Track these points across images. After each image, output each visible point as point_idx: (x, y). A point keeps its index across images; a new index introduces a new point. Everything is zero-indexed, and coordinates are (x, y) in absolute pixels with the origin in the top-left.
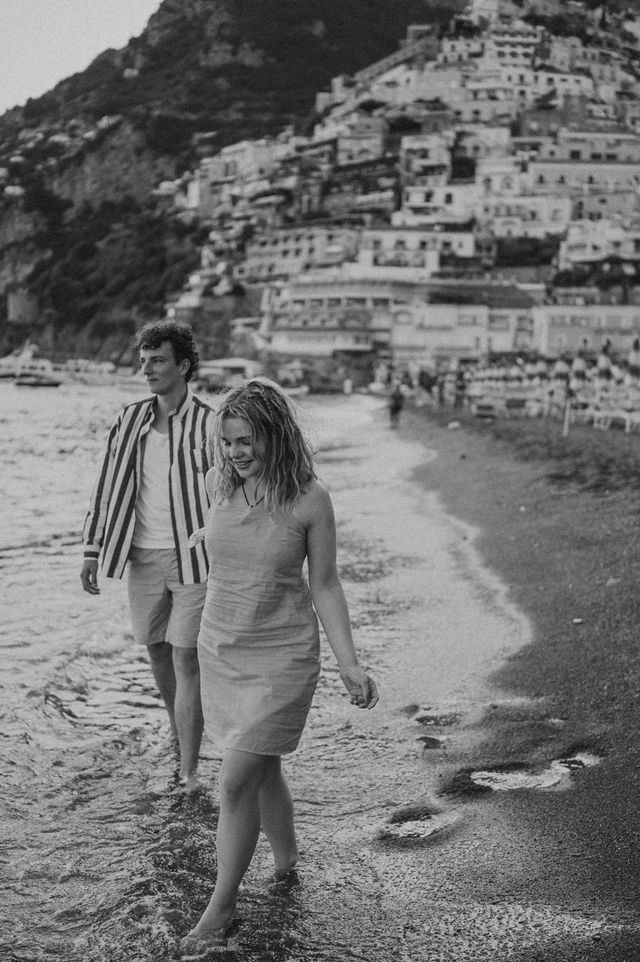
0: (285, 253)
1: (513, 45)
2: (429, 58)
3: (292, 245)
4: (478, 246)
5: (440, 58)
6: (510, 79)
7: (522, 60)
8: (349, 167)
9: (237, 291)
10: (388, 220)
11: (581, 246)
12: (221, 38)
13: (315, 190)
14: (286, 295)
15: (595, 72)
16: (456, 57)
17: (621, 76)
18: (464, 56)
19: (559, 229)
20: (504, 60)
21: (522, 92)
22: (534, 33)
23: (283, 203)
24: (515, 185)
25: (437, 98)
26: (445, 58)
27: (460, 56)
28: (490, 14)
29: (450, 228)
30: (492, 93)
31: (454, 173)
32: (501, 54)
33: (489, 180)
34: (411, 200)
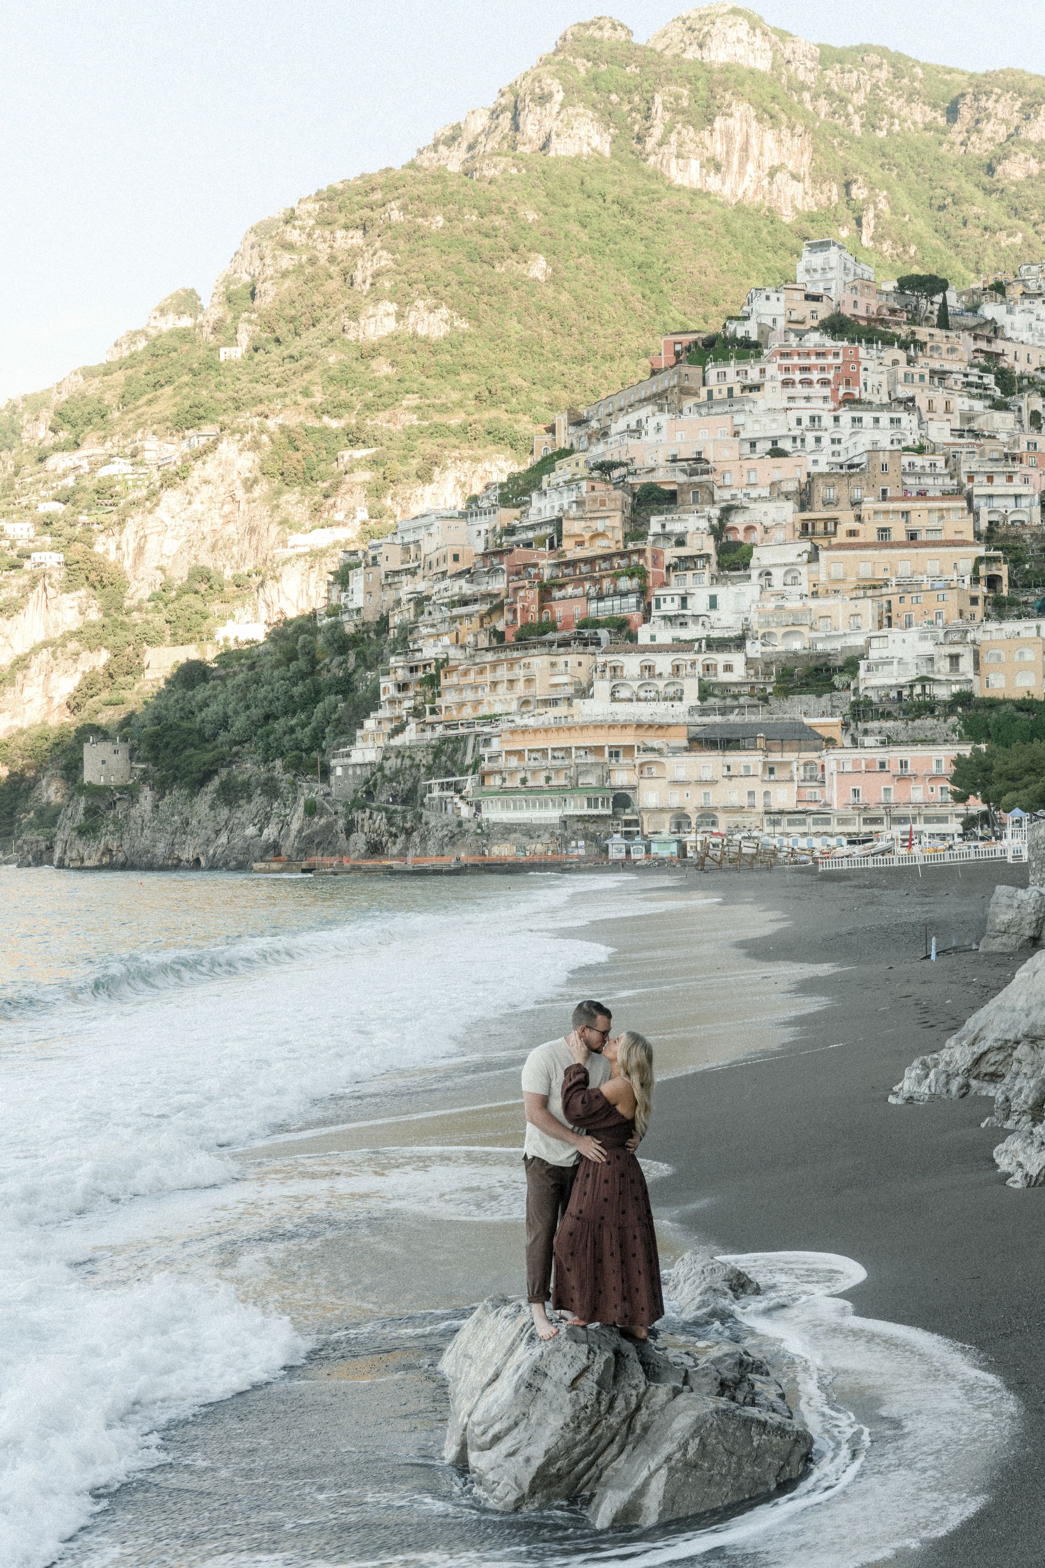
0: (495, 685)
1: (805, 369)
2: (686, 392)
3: (503, 673)
4: (751, 668)
5: (703, 392)
6: (799, 422)
7: (818, 390)
8: (579, 562)
10: (633, 637)
11: (885, 665)
13: (533, 594)
14: (498, 744)
15: (921, 402)
16: (725, 393)
17: (961, 403)
18: (737, 392)
19: (859, 641)
20: (790, 391)
21: (818, 440)
22: (835, 350)
23: (490, 613)
24: (803, 579)
25: (699, 453)
26: (710, 393)
27: (730, 390)
28: (774, 321)
29: (716, 645)
30: (775, 443)
31: (721, 566)
32: (786, 383)
33: (769, 574)
34: (663, 605)
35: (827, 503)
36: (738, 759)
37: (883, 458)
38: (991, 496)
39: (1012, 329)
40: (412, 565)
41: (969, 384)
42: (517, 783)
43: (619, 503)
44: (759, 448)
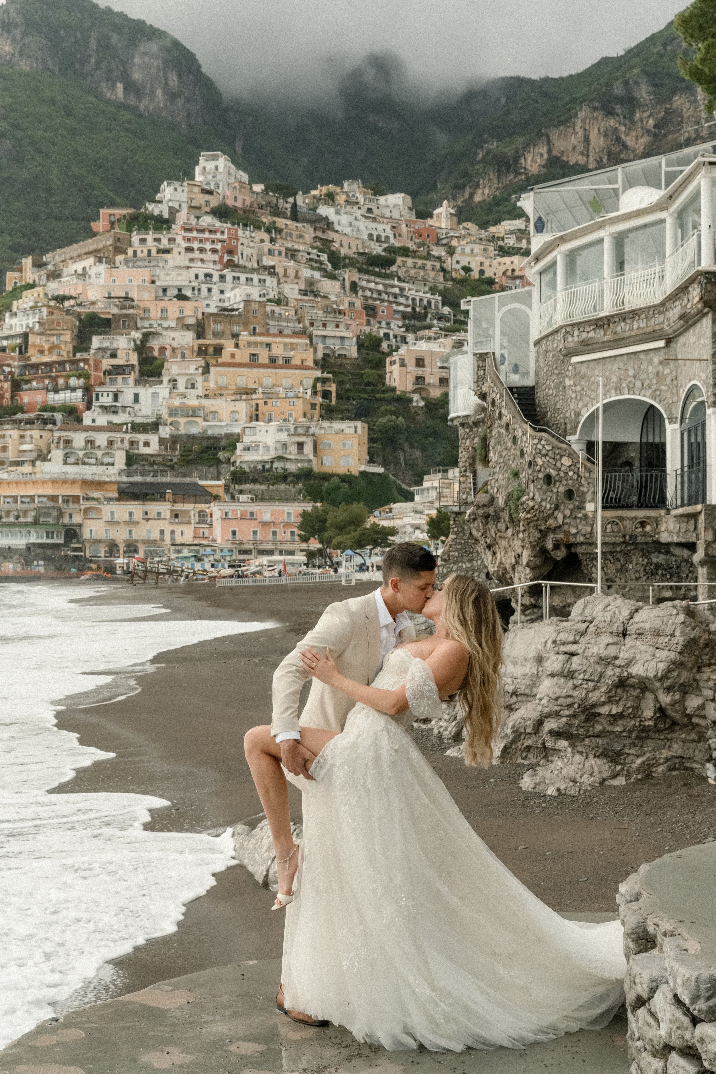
1: (201, 241)
2: (119, 250)
4: (162, 445)
5: (130, 251)
6: (197, 277)
7: (209, 256)
8: (41, 365)
10: (79, 420)
11: (255, 448)
13: (7, 387)
15: (279, 270)
16: (146, 252)
17: (307, 273)
18: (154, 252)
19: (236, 429)
20: (191, 255)
21: (209, 290)
22: (222, 229)
24: (199, 386)
25: (127, 294)
26: (135, 252)
27: (149, 251)
28: (180, 205)
29: (137, 428)
30: (180, 290)
31: (142, 373)
32: (189, 250)
33: (175, 380)
34: (101, 399)
35: (216, 335)
36: (154, 508)
37: (254, 306)
38: (325, 337)
39: (339, 224)
41: (311, 260)
43: (70, 325)
44: (169, 293)
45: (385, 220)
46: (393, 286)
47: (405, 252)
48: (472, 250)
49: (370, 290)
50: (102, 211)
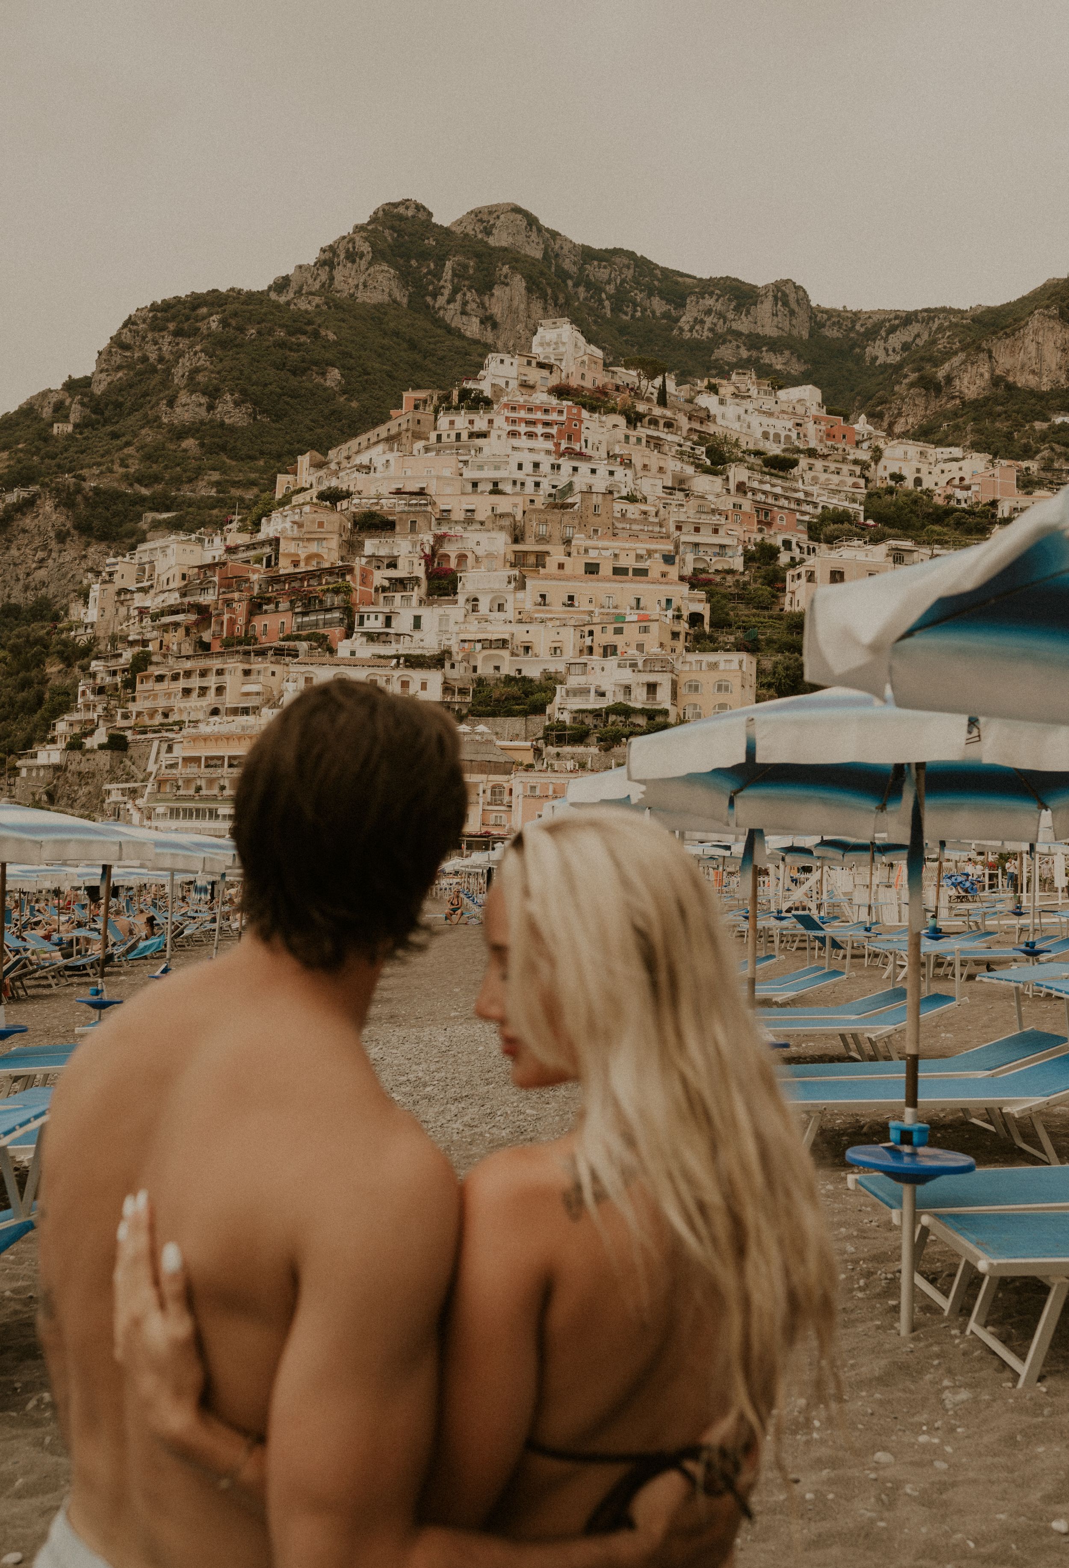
0: (187, 692)
1: (529, 423)
2: (418, 436)
3: (195, 682)
4: (447, 688)
5: (433, 436)
6: (520, 467)
7: (541, 444)
8: (291, 577)
9: (117, 743)
10: (332, 651)
11: (583, 692)
12: (192, 386)
13: (241, 608)
14: (179, 752)
15: (638, 461)
16: (453, 437)
17: (673, 465)
18: (464, 436)
19: (556, 666)
20: (515, 442)
21: (537, 484)
22: (559, 407)
23: (197, 624)
24: (509, 607)
25: (423, 489)
26: (439, 437)
27: (458, 436)
28: (507, 383)
29: (414, 662)
30: (496, 484)
31: (430, 593)
32: (513, 434)
33: (476, 600)
34: (367, 623)
35: (540, 539)
37: (596, 499)
38: (697, 545)
39: (723, 416)
40: (146, 584)
41: (682, 453)
42: (192, 792)
43: (337, 525)
44: (480, 488)
45: (786, 416)
46: (796, 491)
47: (812, 453)
48: (906, 453)
49: (764, 493)
50: (405, 395)
